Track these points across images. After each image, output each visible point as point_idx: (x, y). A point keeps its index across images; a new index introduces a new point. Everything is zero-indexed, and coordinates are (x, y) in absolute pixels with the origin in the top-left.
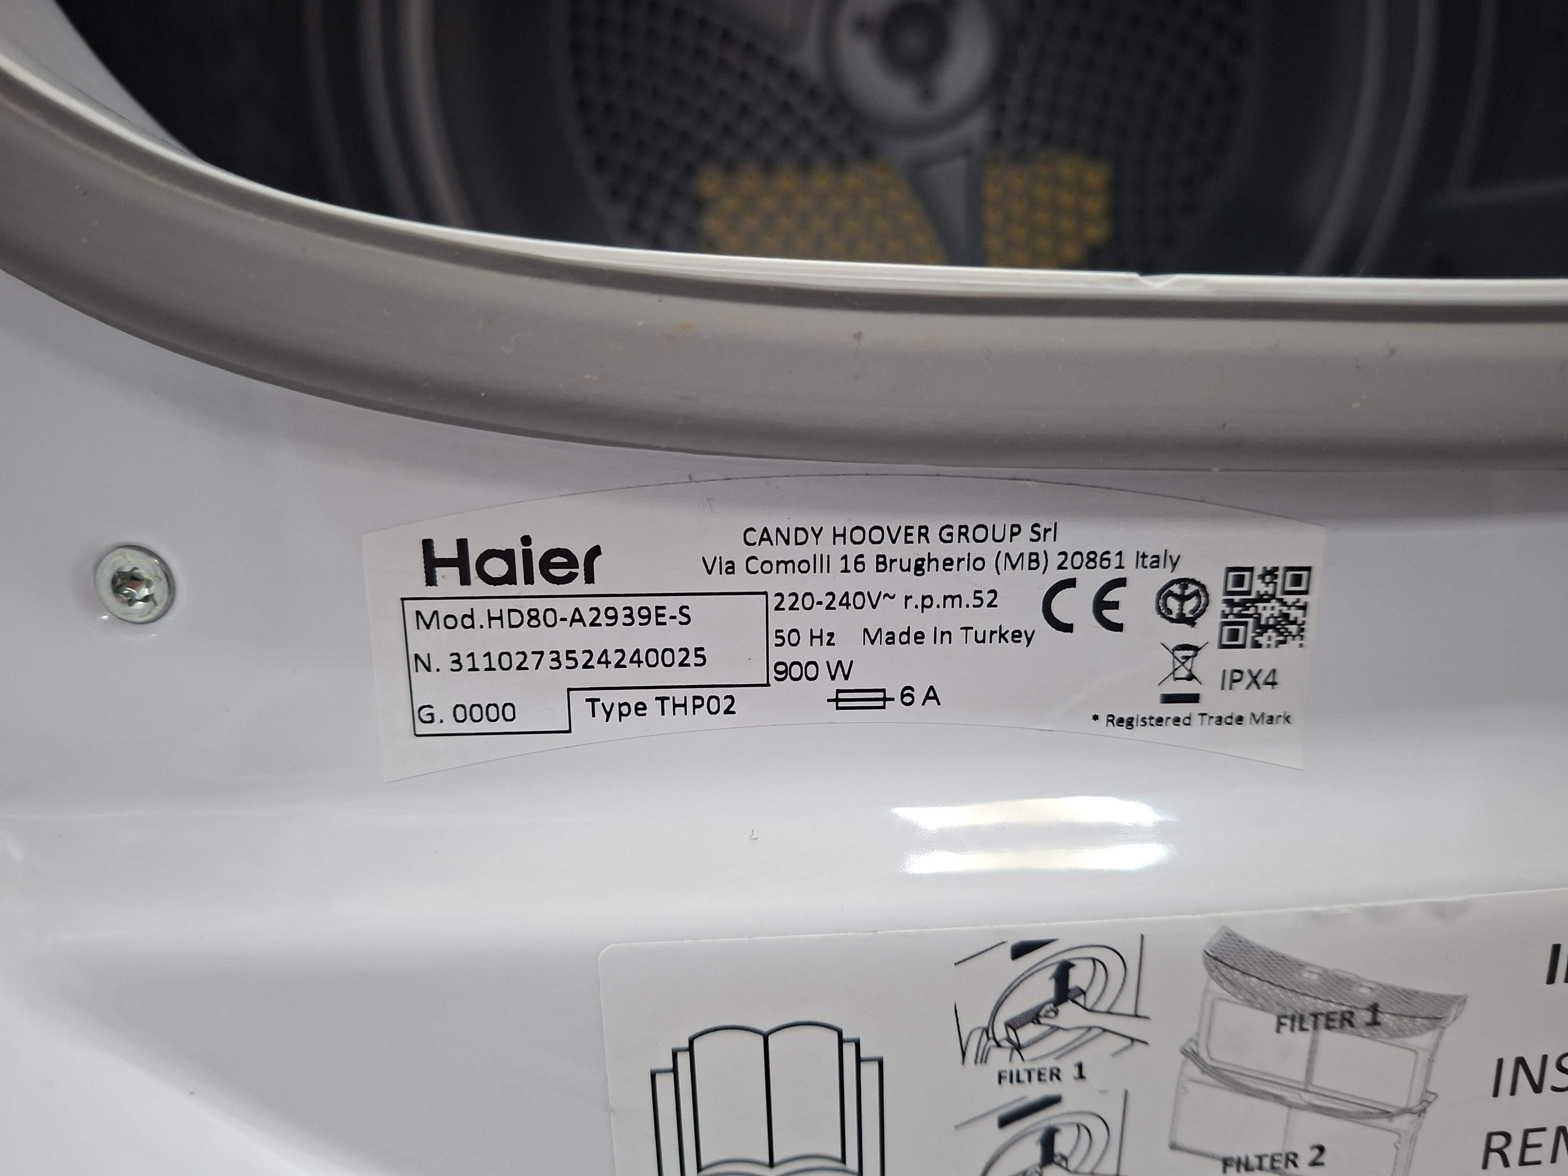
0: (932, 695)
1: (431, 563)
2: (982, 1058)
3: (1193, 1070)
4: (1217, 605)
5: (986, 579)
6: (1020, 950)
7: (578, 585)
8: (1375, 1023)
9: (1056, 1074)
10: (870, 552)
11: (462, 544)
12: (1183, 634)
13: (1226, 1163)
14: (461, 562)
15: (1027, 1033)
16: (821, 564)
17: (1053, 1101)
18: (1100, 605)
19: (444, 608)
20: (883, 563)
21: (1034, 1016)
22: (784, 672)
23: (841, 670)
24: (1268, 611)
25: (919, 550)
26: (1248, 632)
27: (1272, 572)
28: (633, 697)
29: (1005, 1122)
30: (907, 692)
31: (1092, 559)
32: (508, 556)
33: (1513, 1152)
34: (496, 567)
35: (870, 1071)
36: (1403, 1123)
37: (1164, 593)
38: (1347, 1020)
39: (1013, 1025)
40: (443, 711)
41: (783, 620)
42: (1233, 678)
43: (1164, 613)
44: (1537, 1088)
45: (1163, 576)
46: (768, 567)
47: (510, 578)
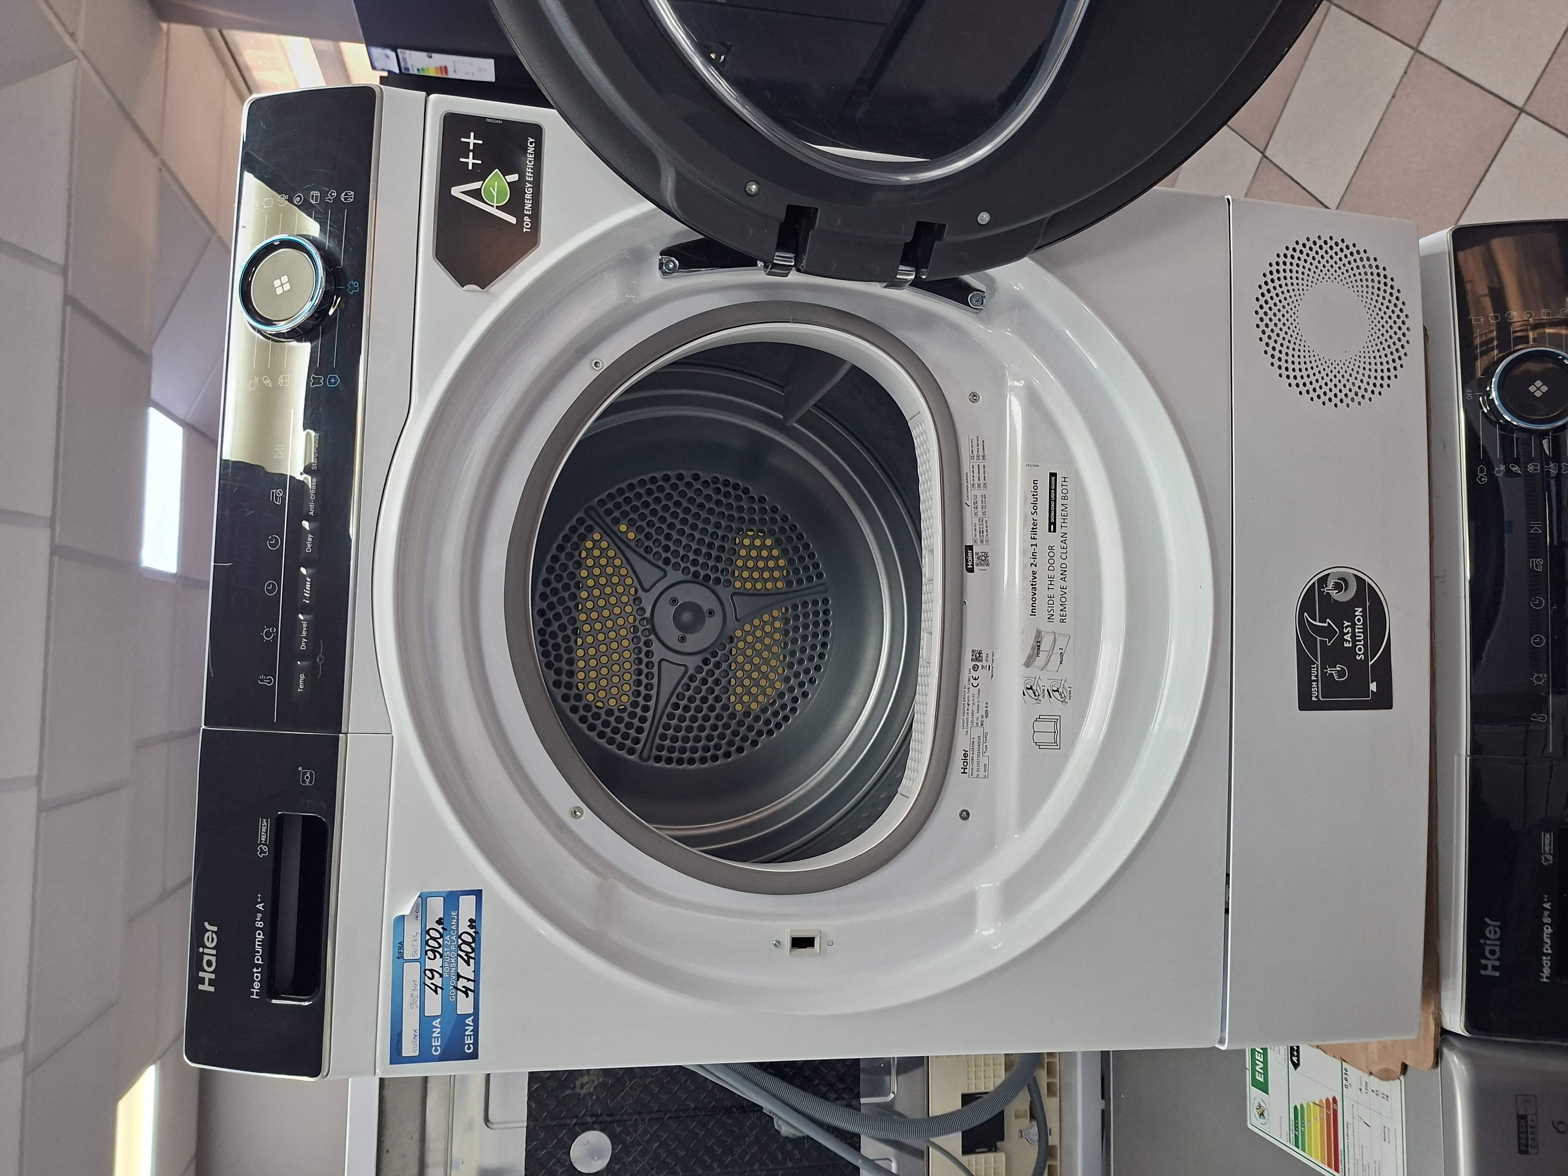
0: (987, 704)
1: (964, 773)
2: (1040, 700)
3: (1045, 669)
4: (978, 664)
5: (971, 695)
6: (1024, 695)
7: (968, 753)
8: (1040, 642)
9: (1044, 690)
10: (966, 712)
11: (962, 768)
12: (980, 667)
13: (1061, 663)
14: (964, 769)
15: (1037, 694)
16: (967, 718)
17: (1048, 690)
18: (975, 679)
19: (970, 772)
20: (968, 710)
21: (1034, 693)
22: (982, 725)
23: (982, 717)
24: (978, 655)
25: (966, 705)
26: (980, 658)
27: (972, 655)
28: (984, 747)
29: (1051, 697)
30: (986, 707)
31: (969, 680)
32: (964, 762)
33: (1063, 618)
34: (965, 764)
35: (1041, 717)
36: (1056, 636)
37: (974, 670)
38: (1039, 646)
39: (1035, 696)
40: (985, 774)
41: (975, 725)
42: (987, 660)
43: (977, 670)
44: (1053, 615)
45: (972, 670)
46: (967, 726)
47: (967, 762)
